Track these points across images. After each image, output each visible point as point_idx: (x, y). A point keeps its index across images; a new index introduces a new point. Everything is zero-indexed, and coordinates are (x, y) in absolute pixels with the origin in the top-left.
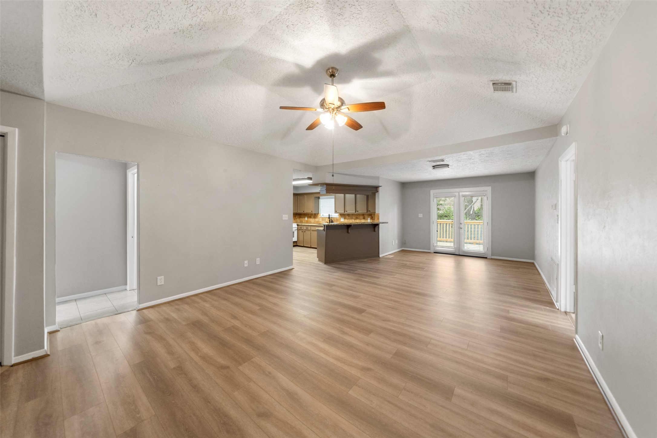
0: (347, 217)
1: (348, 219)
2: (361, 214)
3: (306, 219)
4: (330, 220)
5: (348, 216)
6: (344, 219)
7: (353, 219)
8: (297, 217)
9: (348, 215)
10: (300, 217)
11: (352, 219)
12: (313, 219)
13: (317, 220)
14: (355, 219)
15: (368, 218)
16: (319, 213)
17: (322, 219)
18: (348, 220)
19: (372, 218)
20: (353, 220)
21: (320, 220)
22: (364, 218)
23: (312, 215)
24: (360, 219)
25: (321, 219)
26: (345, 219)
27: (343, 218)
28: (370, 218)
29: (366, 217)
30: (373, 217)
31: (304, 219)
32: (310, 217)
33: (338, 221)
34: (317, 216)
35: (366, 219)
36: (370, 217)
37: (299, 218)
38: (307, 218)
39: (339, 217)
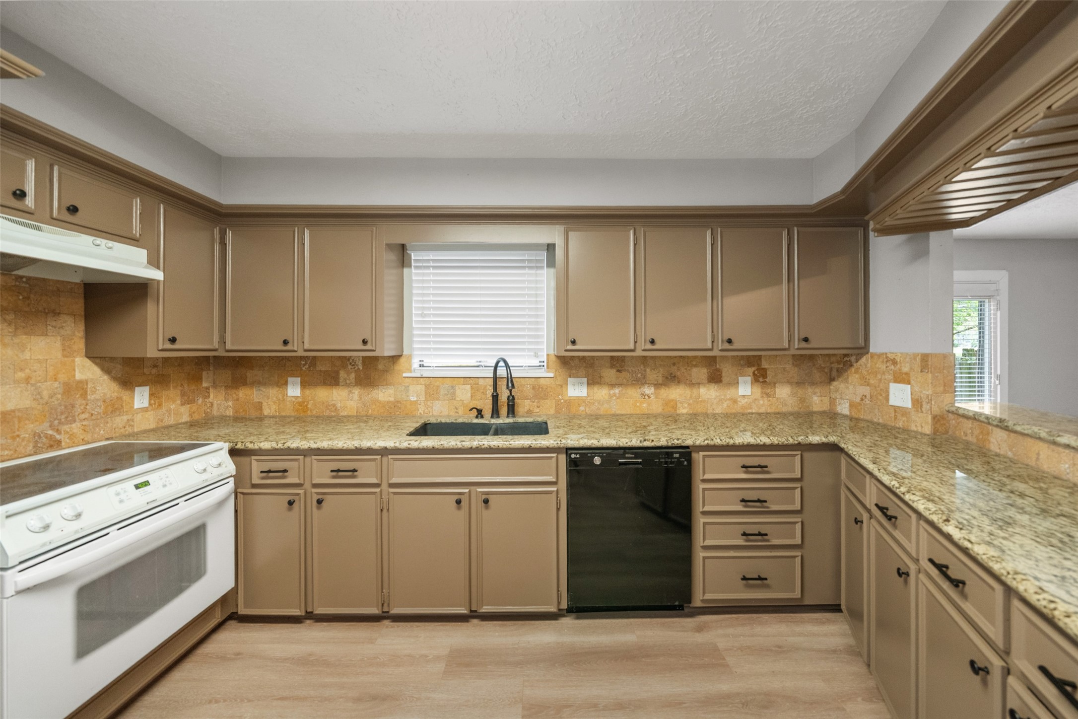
0: (610, 374)
1: (612, 386)
2: (695, 357)
3: (294, 390)
4: (495, 398)
5: (612, 367)
6: (591, 383)
7: (643, 384)
8: (205, 385)
9: (617, 362)
10: (238, 382)
11: (640, 381)
12: (357, 391)
13: (384, 394)
14: (657, 386)
15: (741, 378)
16: (400, 356)
17: (427, 387)
18: (617, 391)
19: (764, 376)
20: (649, 390)
21: (415, 394)
22: (715, 378)
23: (344, 367)
24: (692, 384)
25: (421, 388)
26: (593, 381)
27: (585, 380)
28: (749, 379)
29: (727, 370)
30: (765, 370)
31: (273, 392)
32: (331, 379)
33: (545, 397)
34: (386, 371)
35: (725, 379)
36: (751, 370)
37: (227, 387)
38: (304, 385)
39: (552, 375)
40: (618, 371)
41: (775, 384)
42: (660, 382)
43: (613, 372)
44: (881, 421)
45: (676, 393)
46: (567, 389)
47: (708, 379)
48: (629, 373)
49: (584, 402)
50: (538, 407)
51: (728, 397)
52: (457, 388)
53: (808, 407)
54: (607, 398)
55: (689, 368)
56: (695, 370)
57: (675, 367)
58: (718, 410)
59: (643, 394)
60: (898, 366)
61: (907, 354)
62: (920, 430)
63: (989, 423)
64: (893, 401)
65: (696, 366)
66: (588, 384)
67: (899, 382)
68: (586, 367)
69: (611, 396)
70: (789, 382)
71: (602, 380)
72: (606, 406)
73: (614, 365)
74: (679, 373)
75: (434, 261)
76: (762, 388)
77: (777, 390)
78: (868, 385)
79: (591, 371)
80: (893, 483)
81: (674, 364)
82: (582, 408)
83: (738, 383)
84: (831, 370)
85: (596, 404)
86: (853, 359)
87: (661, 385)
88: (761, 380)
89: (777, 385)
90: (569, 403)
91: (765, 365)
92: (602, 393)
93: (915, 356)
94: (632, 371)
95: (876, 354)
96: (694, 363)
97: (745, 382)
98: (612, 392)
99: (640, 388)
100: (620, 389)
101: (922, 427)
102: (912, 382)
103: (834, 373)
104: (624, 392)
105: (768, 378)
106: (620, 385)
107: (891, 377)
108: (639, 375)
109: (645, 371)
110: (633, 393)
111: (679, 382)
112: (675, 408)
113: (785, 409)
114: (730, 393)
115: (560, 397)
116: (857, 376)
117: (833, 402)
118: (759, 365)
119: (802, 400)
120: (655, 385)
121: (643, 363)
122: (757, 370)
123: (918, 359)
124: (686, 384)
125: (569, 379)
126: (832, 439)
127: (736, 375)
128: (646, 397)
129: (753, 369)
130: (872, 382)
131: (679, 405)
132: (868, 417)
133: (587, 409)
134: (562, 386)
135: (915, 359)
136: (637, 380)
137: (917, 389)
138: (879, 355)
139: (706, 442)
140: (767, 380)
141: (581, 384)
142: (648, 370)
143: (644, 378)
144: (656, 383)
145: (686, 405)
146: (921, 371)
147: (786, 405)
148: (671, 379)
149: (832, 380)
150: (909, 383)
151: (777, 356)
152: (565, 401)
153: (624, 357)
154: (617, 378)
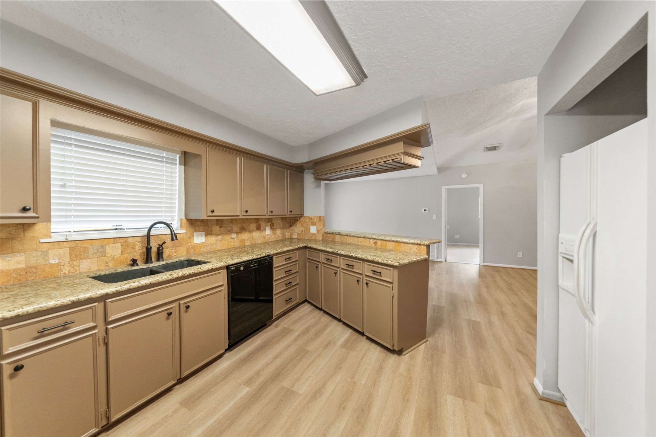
0: (216, 229)
1: (217, 235)
2: (252, 219)
4: (149, 249)
5: (217, 225)
6: (206, 235)
7: (232, 233)
9: (220, 222)
11: (230, 232)
13: (8, 263)
14: (237, 233)
15: (267, 227)
16: (34, 223)
17: (73, 250)
18: (220, 237)
19: (273, 226)
20: (234, 236)
21: (56, 257)
22: (258, 228)
24: (251, 231)
26: (208, 234)
27: (204, 233)
28: (269, 227)
29: (262, 224)
30: (273, 223)
33: (180, 246)
34: (12, 239)
35: (262, 228)
36: (270, 224)
39: (185, 231)
40: (220, 227)
41: (276, 229)
42: (239, 231)
43: (217, 228)
44: (308, 238)
45: (245, 236)
46: (193, 239)
47: (256, 228)
48: (225, 227)
49: (203, 245)
50: (175, 252)
51: (263, 236)
52: (107, 247)
53: (285, 237)
54: (215, 242)
55: (249, 224)
56: (252, 225)
57: (244, 224)
58: (260, 242)
59: (231, 238)
60: (313, 220)
61: (315, 216)
62: (319, 239)
63: (336, 234)
64: (311, 231)
65: (252, 223)
66: (205, 235)
67: (313, 225)
68: (204, 226)
69: (217, 241)
70: (280, 228)
71: (212, 232)
72: (214, 246)
73: (218, 224)
74: (246, 227)
75: (76, 140)
76: (273, 231)
77: (277, 231)
78: (303, 227)
79: (206, 228)
80: (333, 250)
81: (244, 222)
82: (202, 249)
83: (266, 229)
84: (290, 222)
85: (210, 246)
86: (298, 218)
87: (239, 232)
88: (272, 228)
89: (277, 229)
90: (195, 247)
91: (274, 222)
92: (212, 239)
93: (317, 217)
94: (227, 227)
95: (306, 217)
96: (251, 222)
97: (268, 229)
98: (217, 238)
99: (230, 235)
100: (221, 236)
101: (319, 238)
102: (317, 225)
103: (292, 224)
104: (223, 238)
105: (275, 226)
106: (221, 234)
107: (311, 224)
108: (230, 229)
109: (232, 226)
110: (227, 238)
111: (246, 231)
112: (244, 243)
113: (279, 239)
114: (263, 234)
115: (189, 244)
116: (300, 224)
117: (291, 234)
118: (272, 222)
119: (284, 234)
120: (236, 233)
121: (231, 222)
122: (271, 224)
123: (318, 218)
124: (248, 231)
125: (195, 233)
126: (305, 245)
127: (265, 226)
128: (233, 239)
129: (270, 223)
130: (305, 226)
131: (246, 241)
132: (304, 238)
133: (205, 249)
134: (190, 238)
135: (317, 218)
136: (229, 231)
137: (318, 227)
138: (307, 217)
139: (277, 252)
140: (274, 227)
141: (201, 235)
142: (233, 226)
143: (232, 229)
144: (237, 232)
145: (249, 241)
146: (319, 221)
147: (279, 237)
148: (243, 230)
149: (291, 226)
150: (316, 225)
151: (277, 218)
152: (192, 247)
153: (223, 219)
154: (220, 230)
